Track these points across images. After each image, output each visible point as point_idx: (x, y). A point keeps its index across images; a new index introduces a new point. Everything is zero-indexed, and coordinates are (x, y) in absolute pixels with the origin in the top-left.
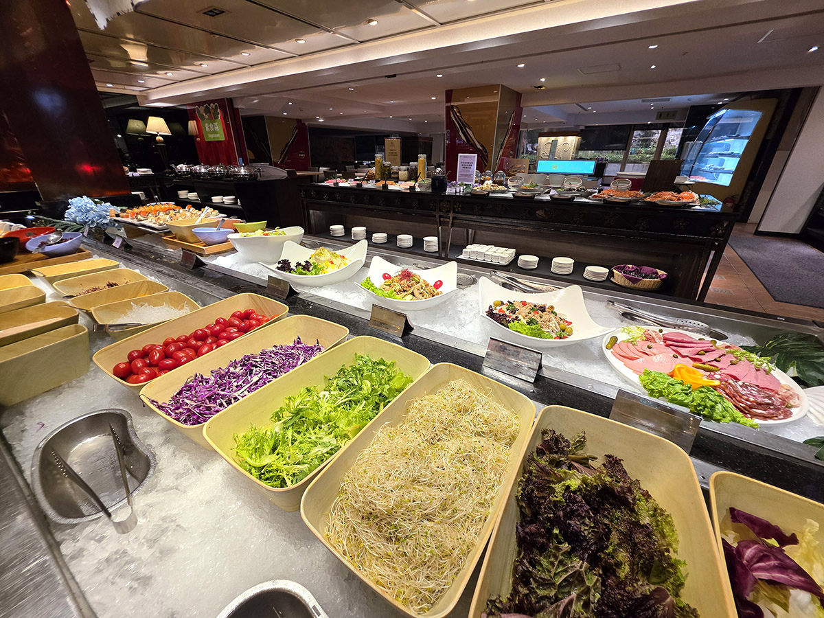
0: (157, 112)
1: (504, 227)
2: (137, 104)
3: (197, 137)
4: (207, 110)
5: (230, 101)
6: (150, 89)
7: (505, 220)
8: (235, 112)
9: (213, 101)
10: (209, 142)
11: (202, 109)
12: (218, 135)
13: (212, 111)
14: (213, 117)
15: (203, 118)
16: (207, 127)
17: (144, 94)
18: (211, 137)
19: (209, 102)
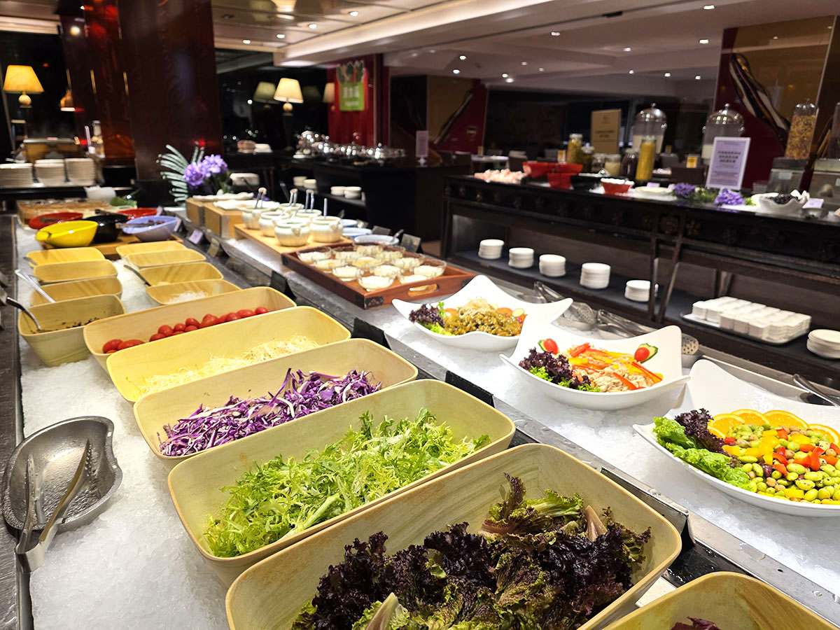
0: (291, 73)
1: (781, 271)
2: (272, 64)
3: (331, 104)
4: (350, 70)
5: (380, 57)
6: (289, 44)
7: (783, 259)
8: (383, 71)
9: (359, 58)
10: (345, 113)
11: (344, 68)
12: (357, 103)
13: (356, 71)
14: (355, 79)
15: (343, 80)
16: (346, 92)
17: (282, 51)
18: (348, 106)
19: (353, 60)
